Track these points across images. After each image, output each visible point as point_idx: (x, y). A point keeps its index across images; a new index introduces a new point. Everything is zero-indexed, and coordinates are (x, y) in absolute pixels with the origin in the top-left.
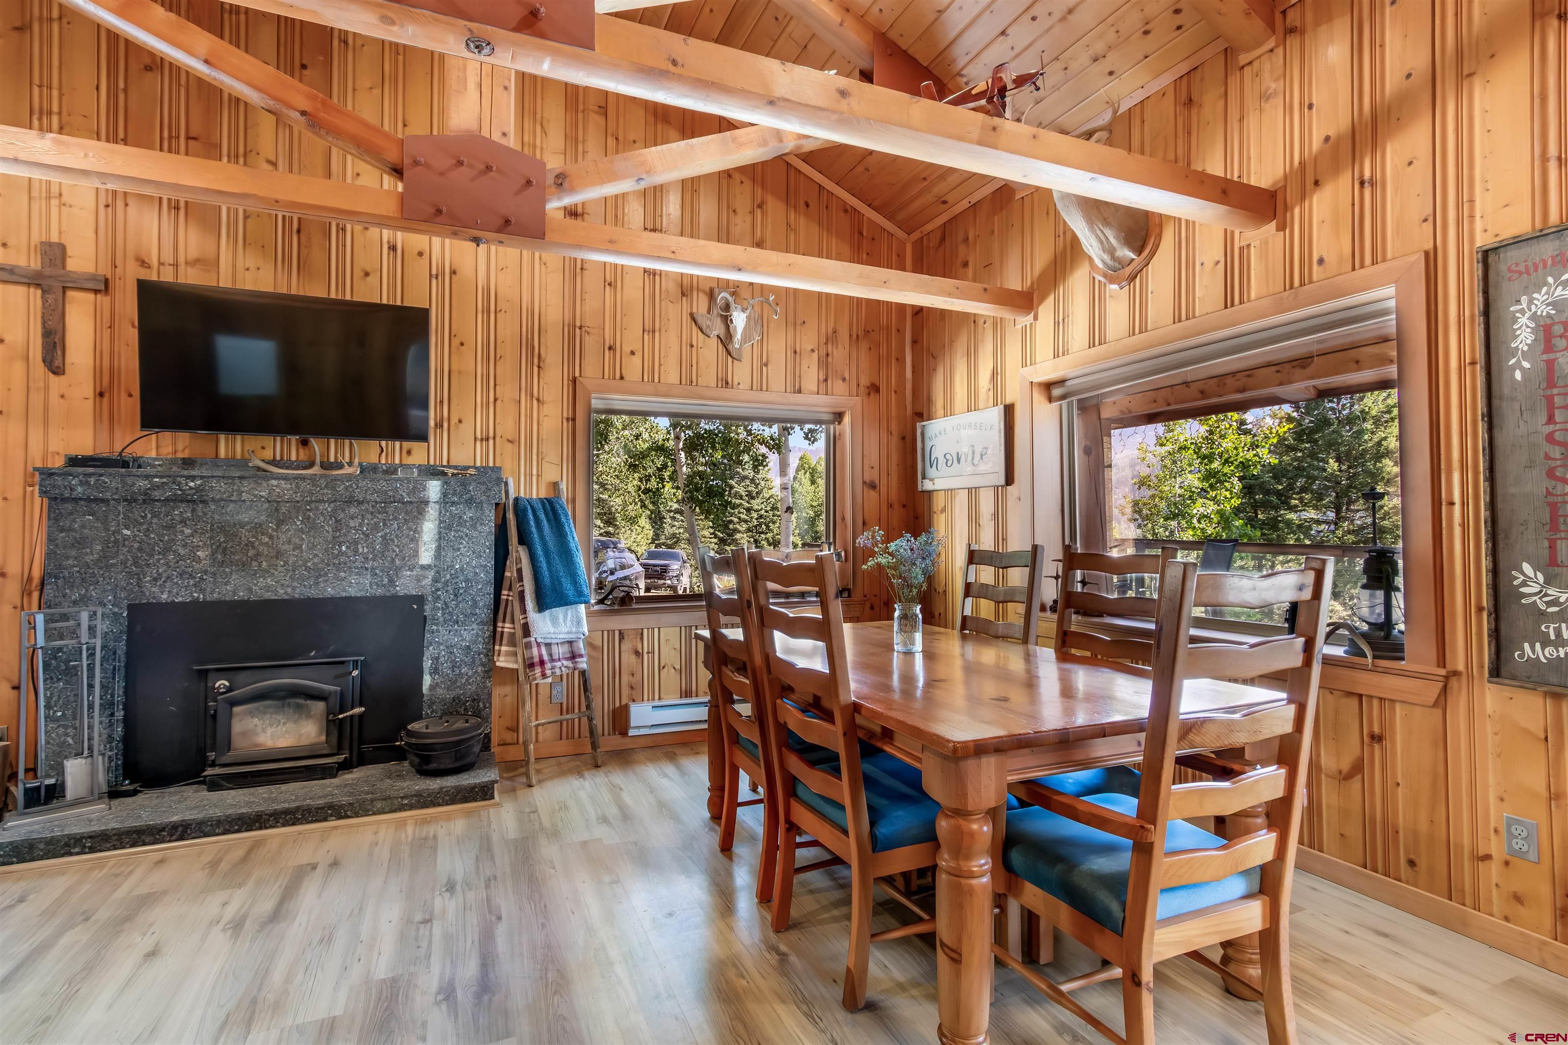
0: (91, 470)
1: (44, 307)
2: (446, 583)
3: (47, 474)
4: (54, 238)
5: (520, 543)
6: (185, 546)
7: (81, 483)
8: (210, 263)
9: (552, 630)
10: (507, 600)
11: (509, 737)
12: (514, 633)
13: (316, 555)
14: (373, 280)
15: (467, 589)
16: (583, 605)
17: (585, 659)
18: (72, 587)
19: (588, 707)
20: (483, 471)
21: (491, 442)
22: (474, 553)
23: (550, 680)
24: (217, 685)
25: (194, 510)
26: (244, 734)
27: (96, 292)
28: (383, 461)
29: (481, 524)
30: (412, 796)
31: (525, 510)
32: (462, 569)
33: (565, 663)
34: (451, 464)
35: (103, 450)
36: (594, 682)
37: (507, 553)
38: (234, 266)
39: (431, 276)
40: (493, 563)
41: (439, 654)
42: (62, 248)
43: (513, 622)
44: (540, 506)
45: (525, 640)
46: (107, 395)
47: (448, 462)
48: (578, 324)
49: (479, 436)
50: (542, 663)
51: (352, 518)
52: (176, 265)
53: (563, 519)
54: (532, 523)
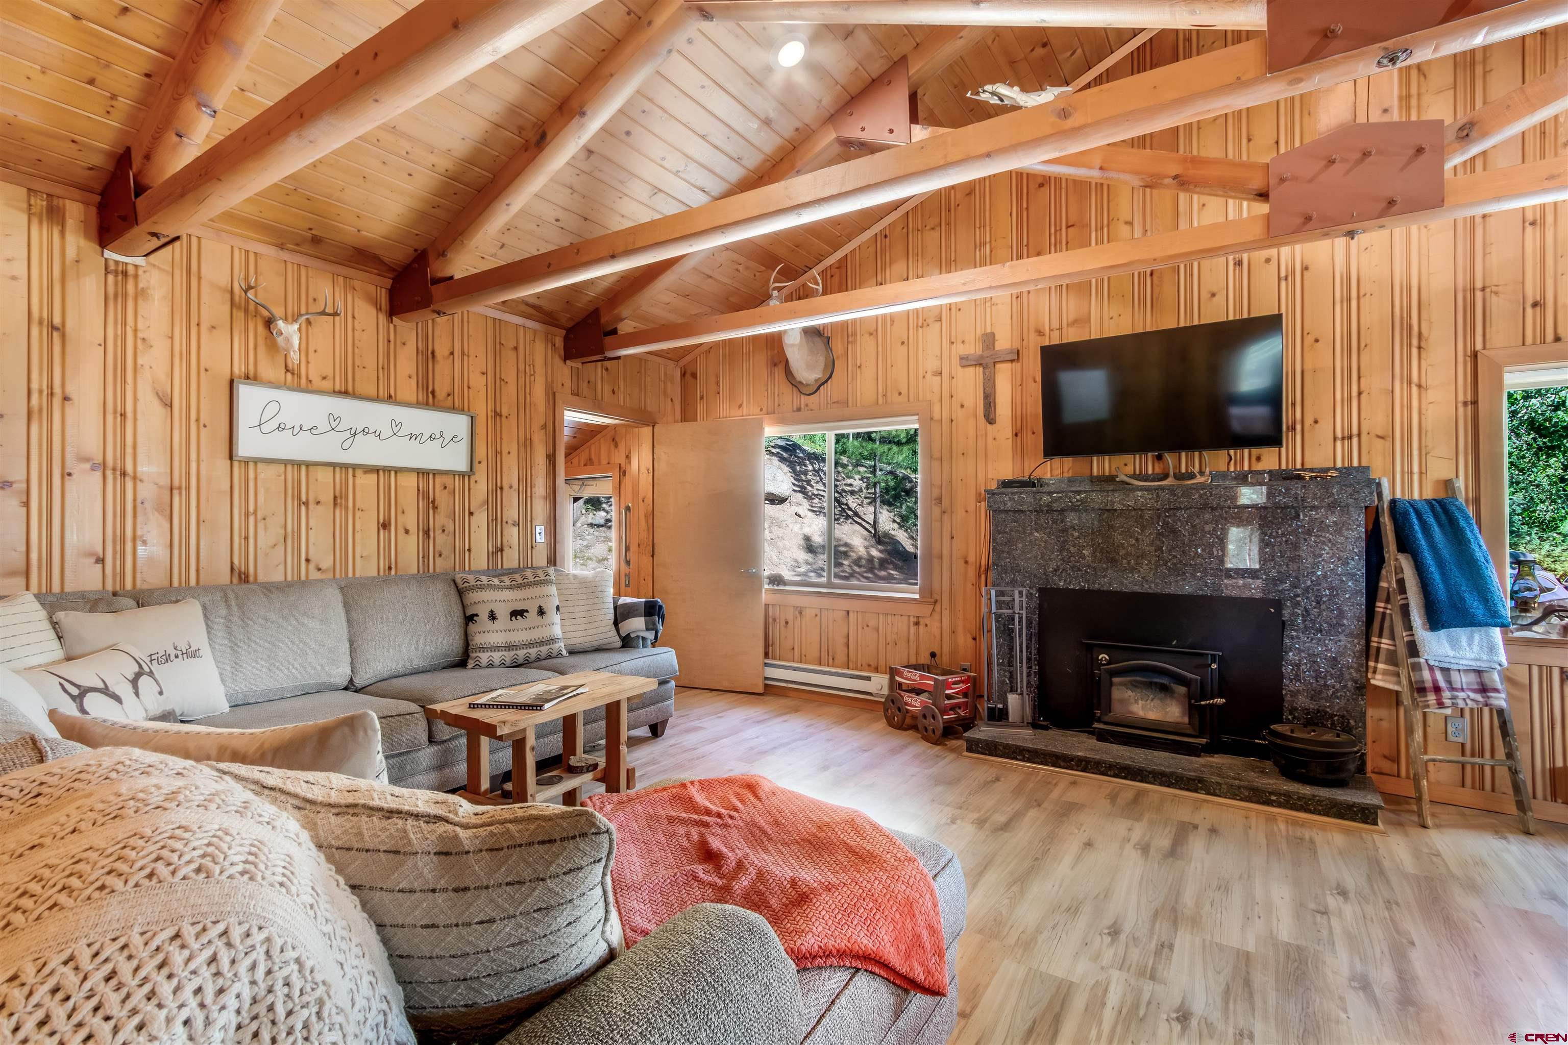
0: (1016, 490)
1: (984, 379)
2: (1307, 590)
3: (991, 493)
4: (989, 331)
5: (1399, 551)
6: (1074, 546)
7: (1010, 500)
8: (1083, 321)
9: (1451, 653)
10: (1384, 614)
11: (1386, 766)
12: (1395, 651)
13: (1175, 557)
14: (1220, 299)
15: (1331, 597)
16: (1498, 629)
17: (1503, 695)
18: (1005, 573)
19: (1510, 755)
20: (1346, 472)
21: (1355, 440)
22: (1339, 559)
23: (1448, 711)
24: (1100, 657)
25: (1080, 518)
26: (1122, 701)
27: (1012, 361)
28: (1232, 469)
29: (1348, 529)
30: (1280, 794)
31: (1406, 514)
32: (1325, 576)
33: (1472, 695)
34: (1305, 467)
35: (1018, 476)
36: (1519, 726)
37: (1381, 561)
38: (1101, 318)
39: (1279, 279)
40: (1364, 571)
41: (1300, 660)
42: (993, 334)
43: (1392, 637)
44: (1426, 507)
45: (1410, 660)
46: (1019, 435)
47: (1303, 464)
48: (1479, 285)
49: (1339, 434)
50: (1437, 689)
51: (1206, 523)
52: (1061, 329)
53: (1463, 523)
54: (1417, 528)
